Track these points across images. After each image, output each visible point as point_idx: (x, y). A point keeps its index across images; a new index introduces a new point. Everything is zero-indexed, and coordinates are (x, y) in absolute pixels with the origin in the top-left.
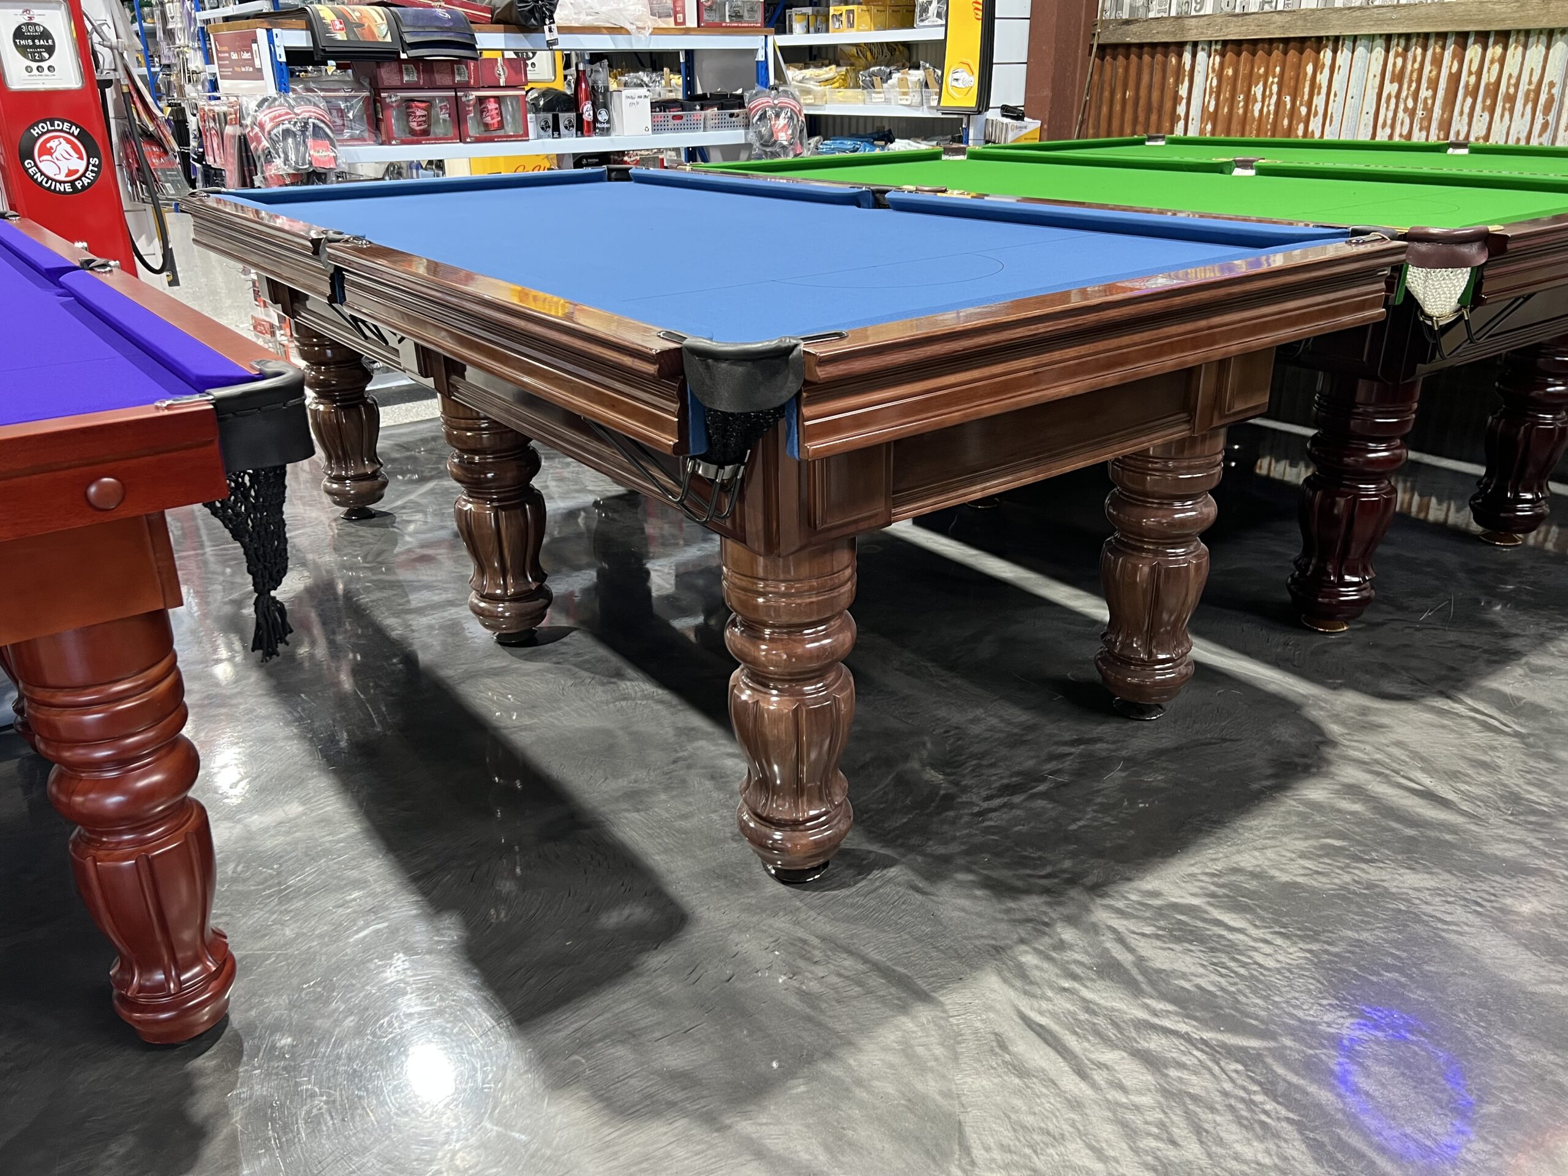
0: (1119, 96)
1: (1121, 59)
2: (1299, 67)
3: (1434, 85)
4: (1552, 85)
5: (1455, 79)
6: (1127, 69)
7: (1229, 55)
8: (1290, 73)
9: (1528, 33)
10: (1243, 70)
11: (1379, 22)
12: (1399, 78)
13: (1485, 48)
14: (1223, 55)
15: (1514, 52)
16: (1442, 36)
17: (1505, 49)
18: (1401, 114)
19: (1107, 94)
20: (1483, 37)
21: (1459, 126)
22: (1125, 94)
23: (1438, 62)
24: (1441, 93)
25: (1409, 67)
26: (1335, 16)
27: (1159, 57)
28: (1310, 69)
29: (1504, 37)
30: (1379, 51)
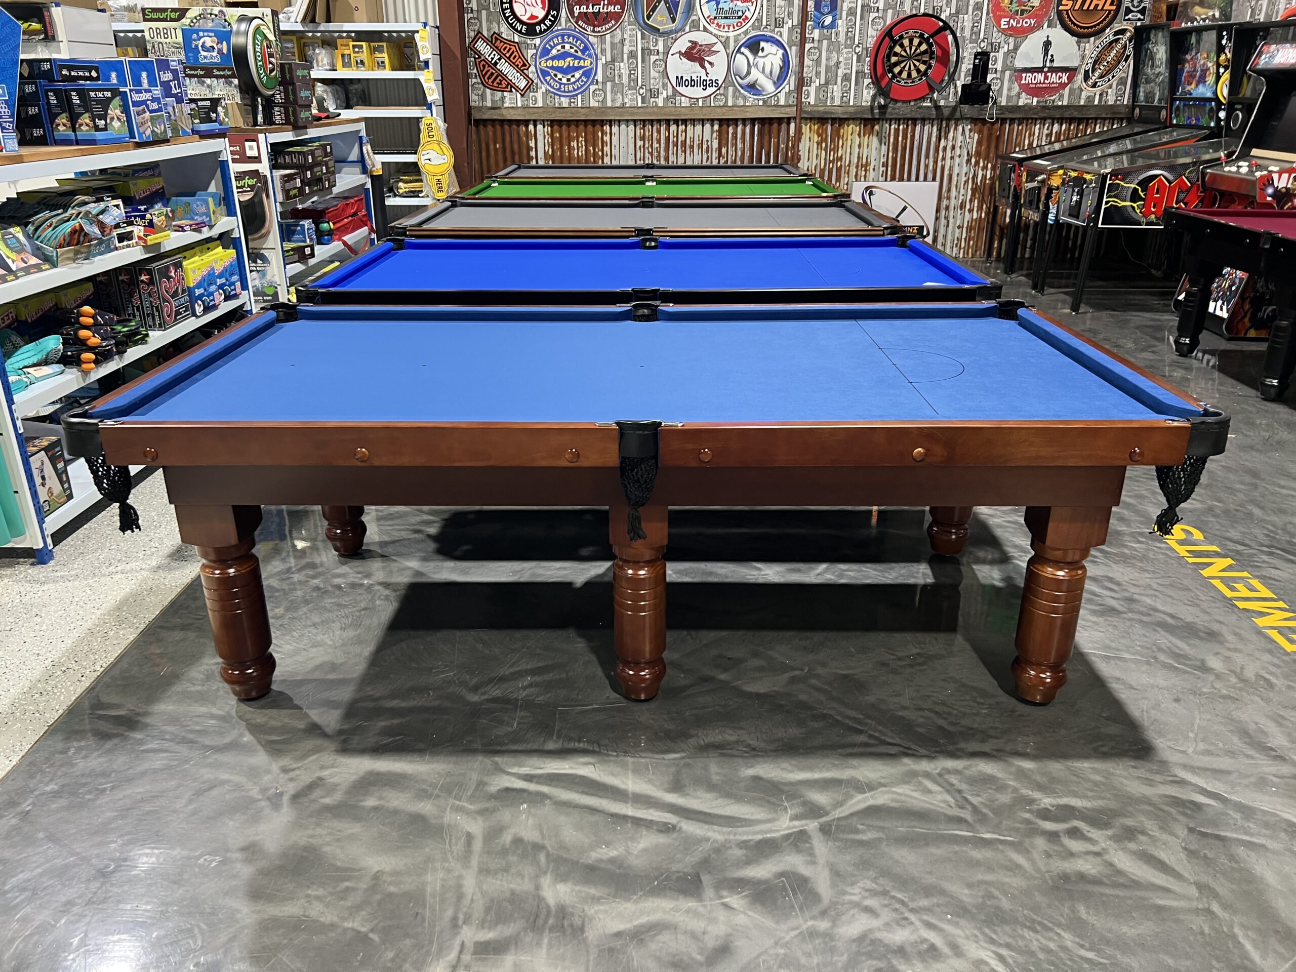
0: (492, 147)
1: (490, 128)
2: (595, 134)
3: (659, 142)
4: (707, 141)
5: (667, 139)
6: (495, 133)
7: (556, 127)
8: (590, 136)
9: (694, 120)
10: (565, 134)
11: (632, 114)
12: (643, 138)
13: (678, 126)
14: (552, 127)
15: (690, 128)
16: (659, 121)
17: (686, 126)
18: (647, 155)
19: (484, 146)
20: (676, 122)
21: (672, 158)
22: (495, 145)
23: (659, 132)
24: (663, 145)
25: (647, 134)
26: (609, 110)
27: (514, 127)
28: (600, 134)
29: (685, 122)
30: (632, 127)
